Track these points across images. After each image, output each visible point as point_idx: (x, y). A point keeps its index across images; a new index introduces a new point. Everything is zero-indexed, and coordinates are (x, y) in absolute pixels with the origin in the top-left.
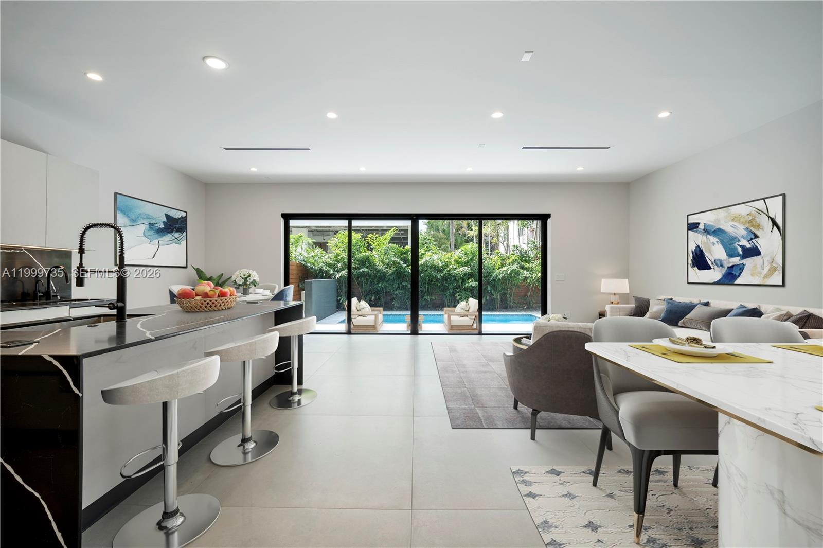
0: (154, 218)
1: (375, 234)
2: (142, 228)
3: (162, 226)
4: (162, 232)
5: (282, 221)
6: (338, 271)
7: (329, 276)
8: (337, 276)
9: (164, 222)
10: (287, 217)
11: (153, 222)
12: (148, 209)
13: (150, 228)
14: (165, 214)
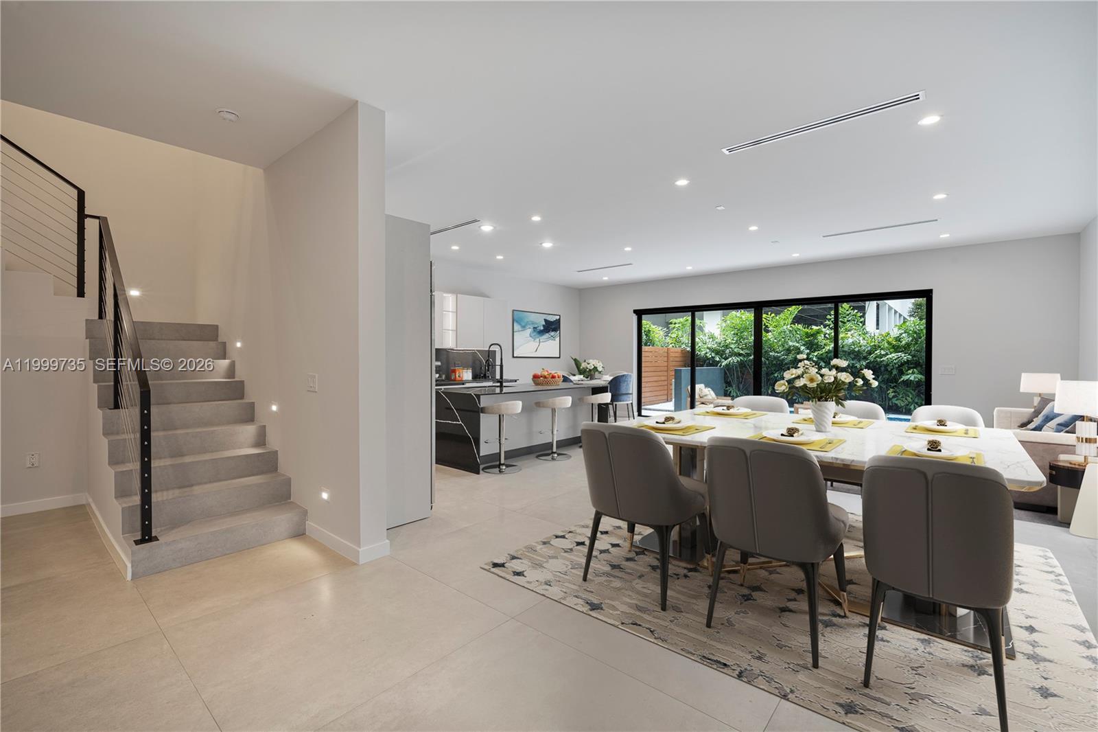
0: (537, 324)
1: (769, 313)
2: (529, 331)
3: (542, 328)
4: (541, 333)
5: (635, 317)
6: (726, 359)
7: (715, 364)
8: (723, 364)
9: (544, 326)
10: (640, 313)
11: (536, 326)
12: (532, 317)
13: (534, 331)
14: (545, 320)
